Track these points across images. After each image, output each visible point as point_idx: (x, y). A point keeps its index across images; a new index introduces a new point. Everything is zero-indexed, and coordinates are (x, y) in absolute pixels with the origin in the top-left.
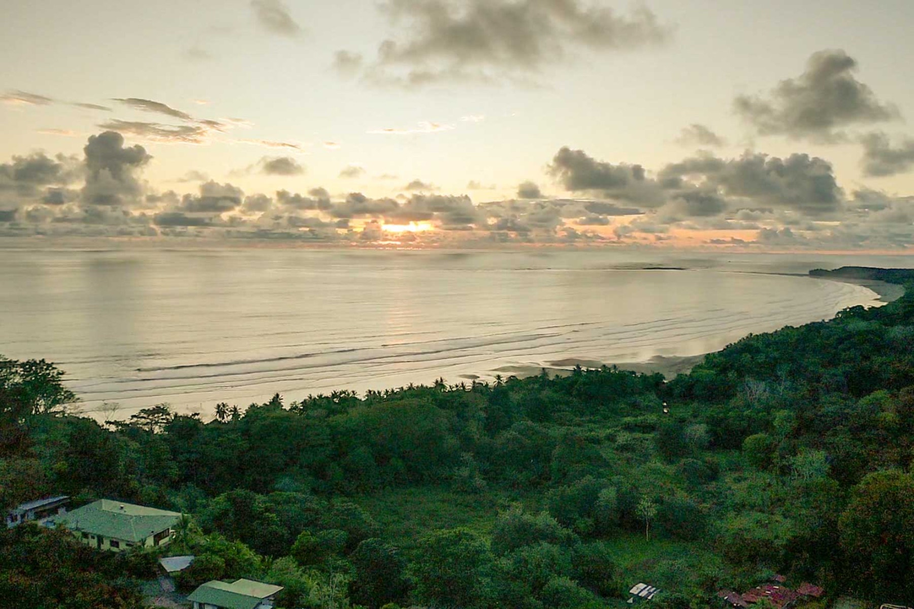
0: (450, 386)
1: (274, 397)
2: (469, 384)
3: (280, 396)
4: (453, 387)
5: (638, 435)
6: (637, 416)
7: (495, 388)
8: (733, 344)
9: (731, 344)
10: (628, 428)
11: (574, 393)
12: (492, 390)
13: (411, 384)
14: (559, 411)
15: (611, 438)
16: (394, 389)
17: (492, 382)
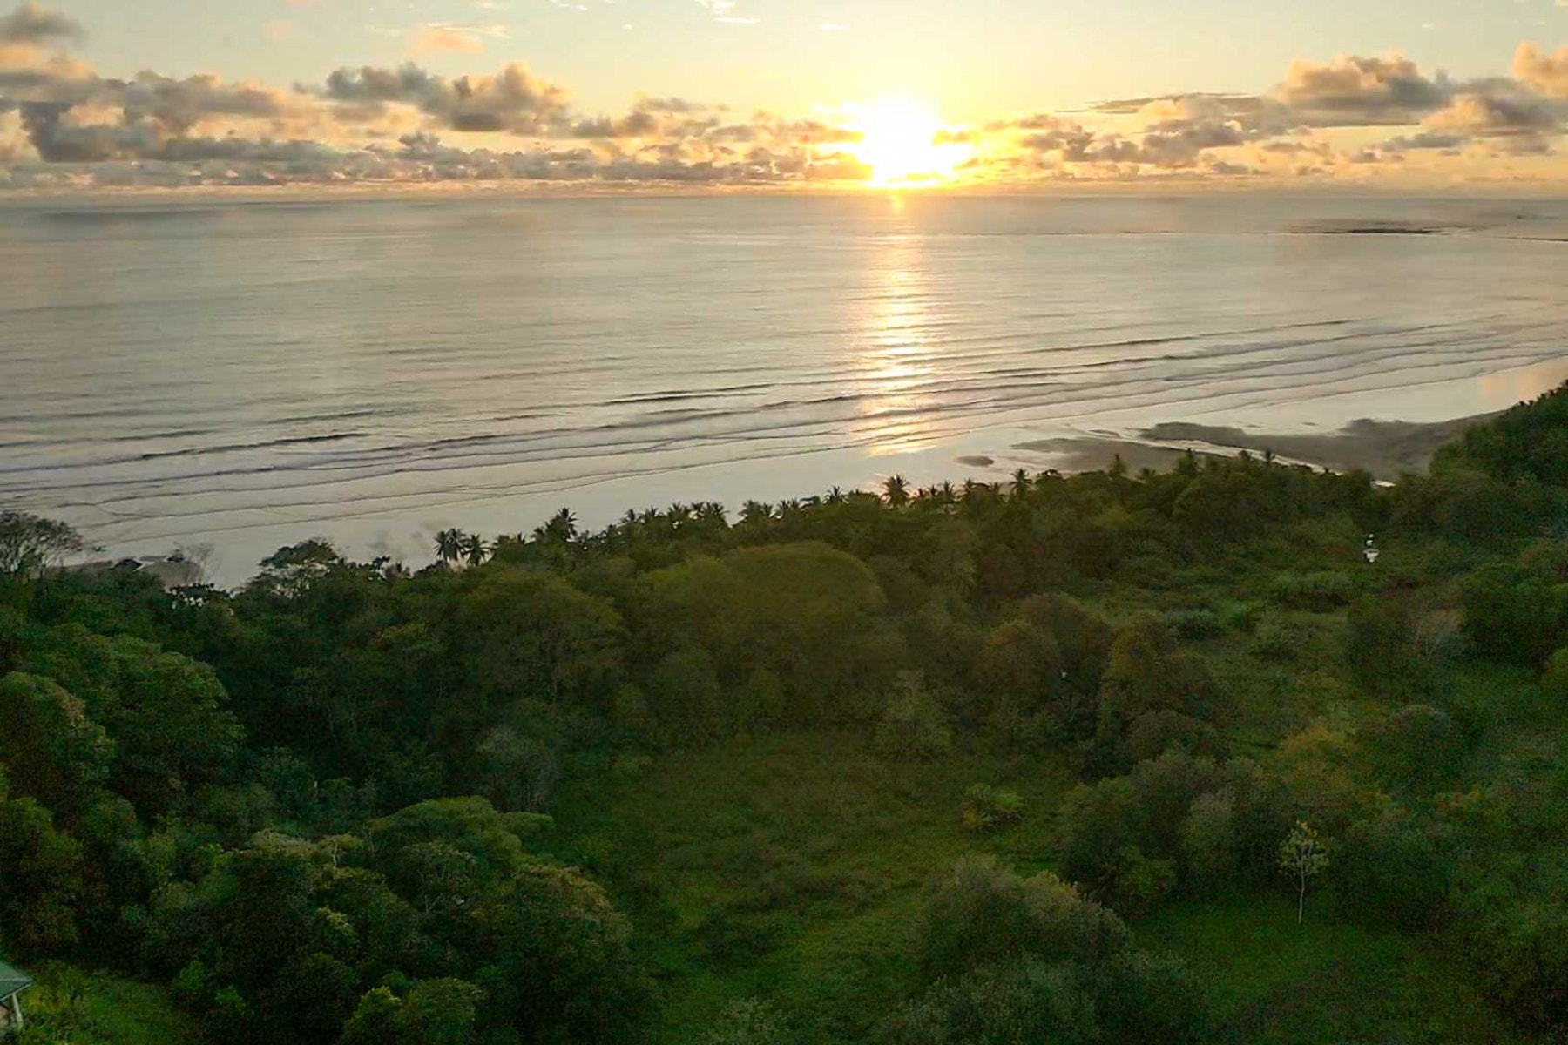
0: (920, 491)
1: (558, 517)
2: (958, 487)
3: (570, 515)
5: (1301, 617)
6: (1305, 571)
8: (1527, 402)
9: (1522, 403)
10: (1286, 600)
11: (1177, 511)
13: (836, 491)
14: (1139, 553)
15: (1246, 624)
16: (798, 500)
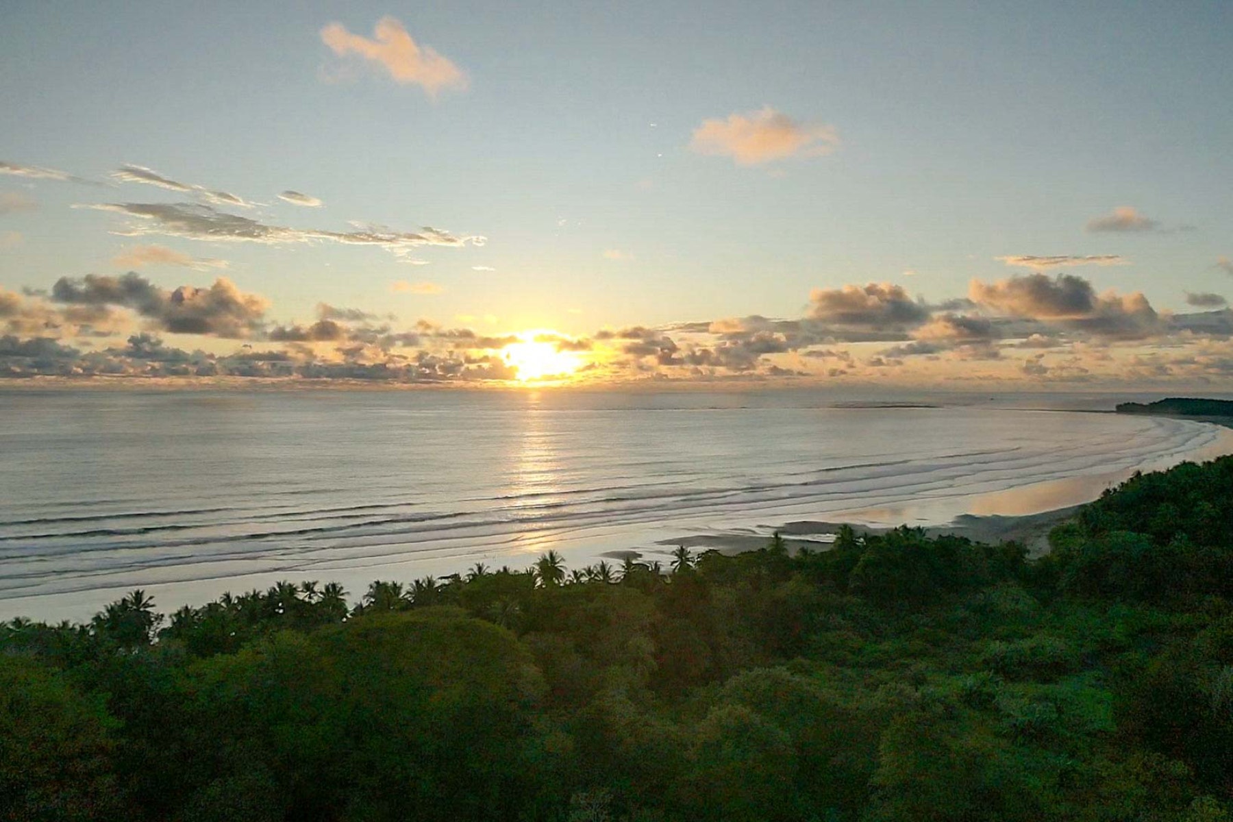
0: (575, 573)
2: (616, 568)
4: (582, 575)
7: (673, 575)
12: (669, 581)
17: (667, 563)
